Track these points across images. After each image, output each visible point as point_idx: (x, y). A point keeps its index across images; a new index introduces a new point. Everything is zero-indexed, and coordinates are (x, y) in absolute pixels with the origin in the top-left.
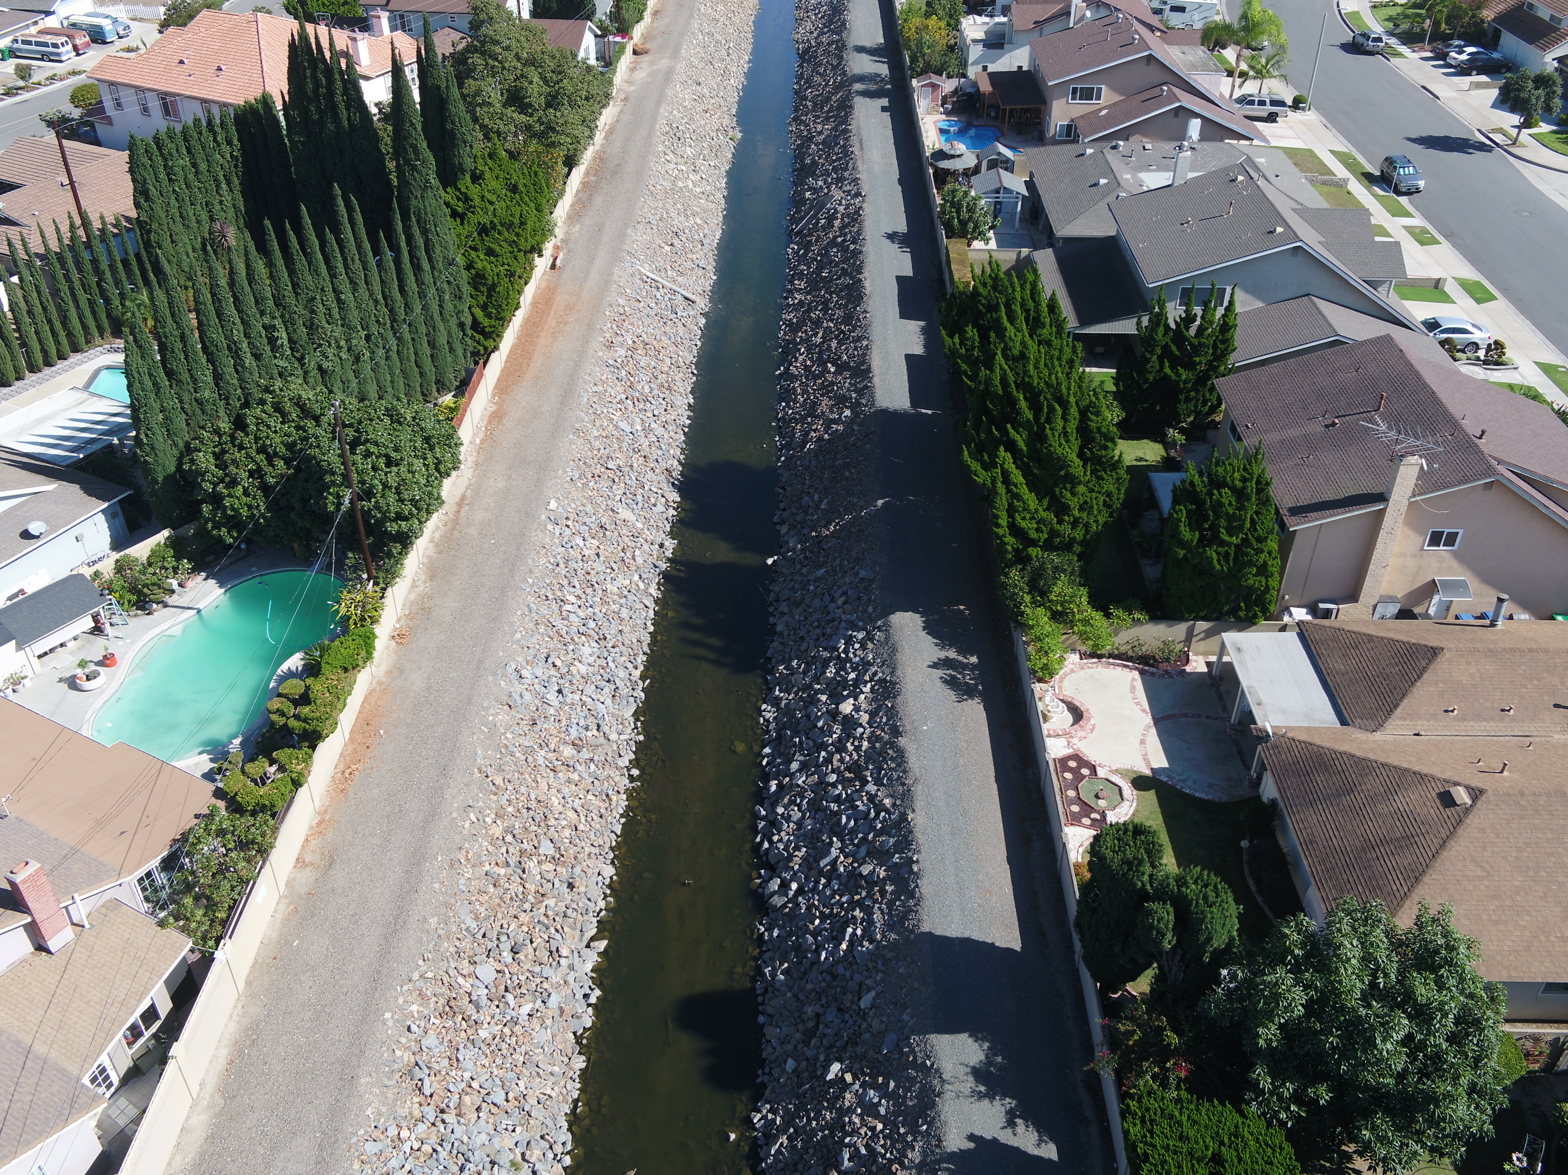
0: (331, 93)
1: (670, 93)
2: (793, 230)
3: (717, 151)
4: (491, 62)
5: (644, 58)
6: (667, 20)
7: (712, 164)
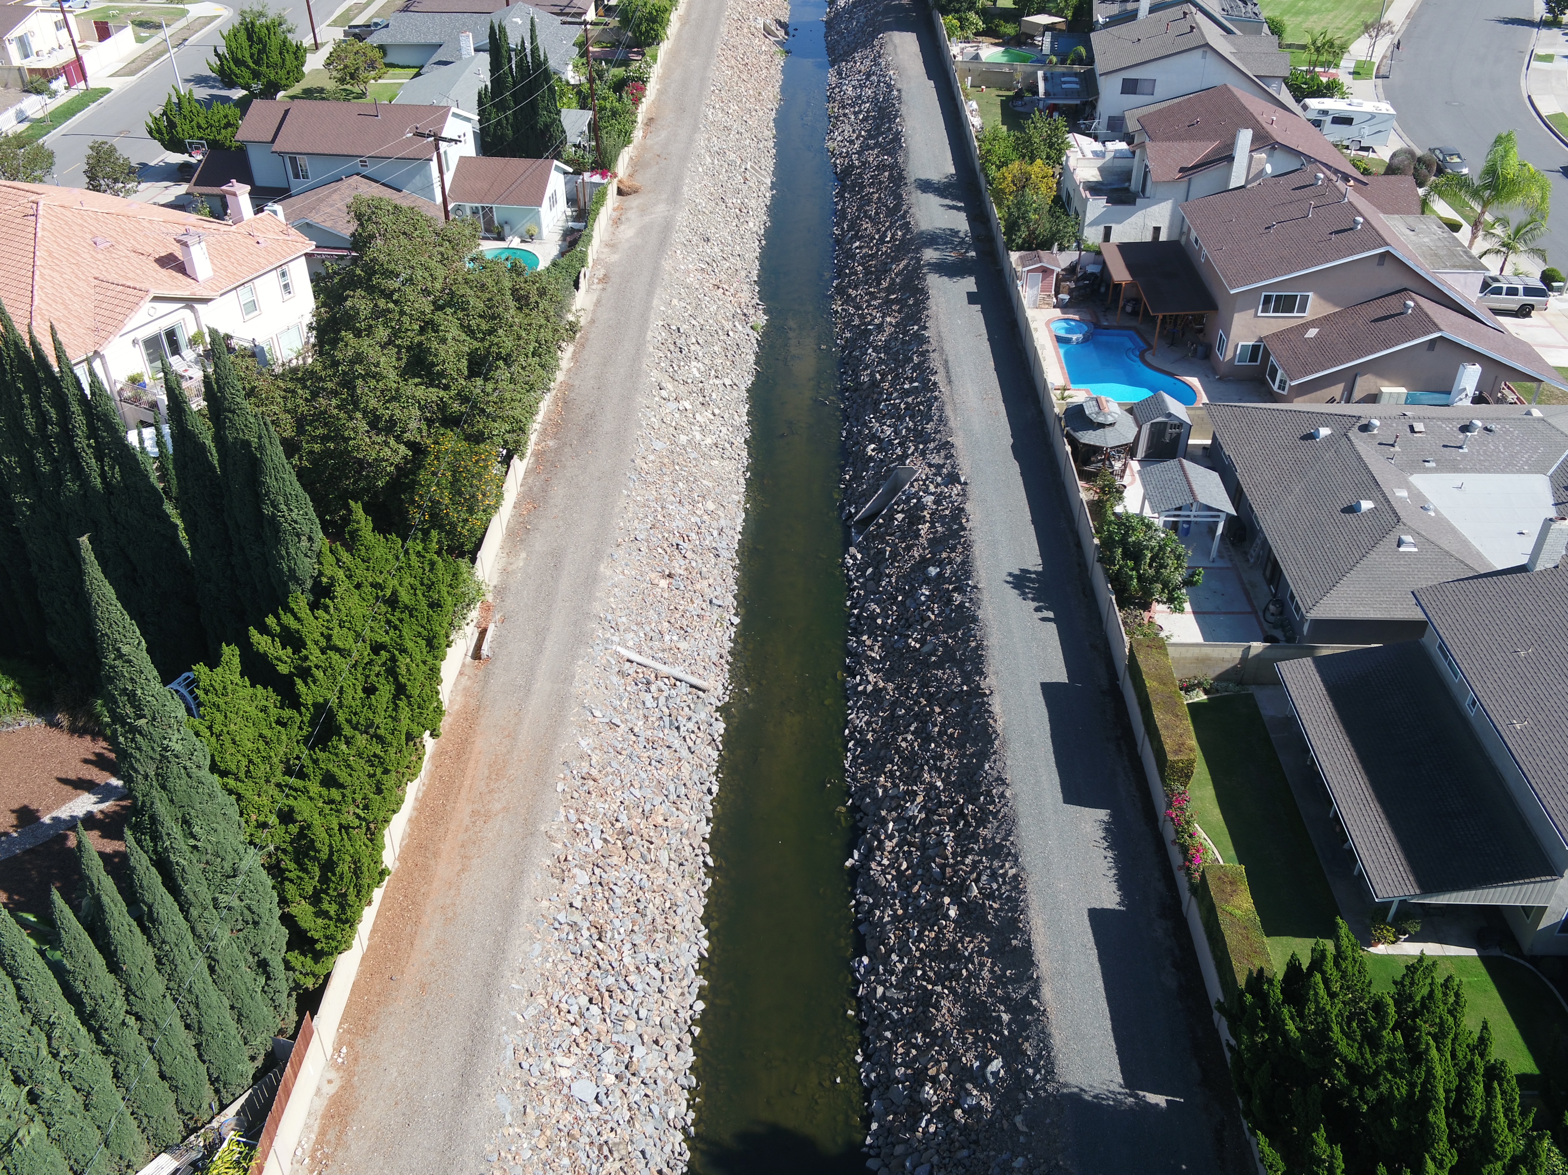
0: (67, 435)
1: (667, 265)
2: (851, 516)
3: (732, 352)
4: (382, 303)
5: (633, 201)
6: (664, 134)
7: (728, 382)
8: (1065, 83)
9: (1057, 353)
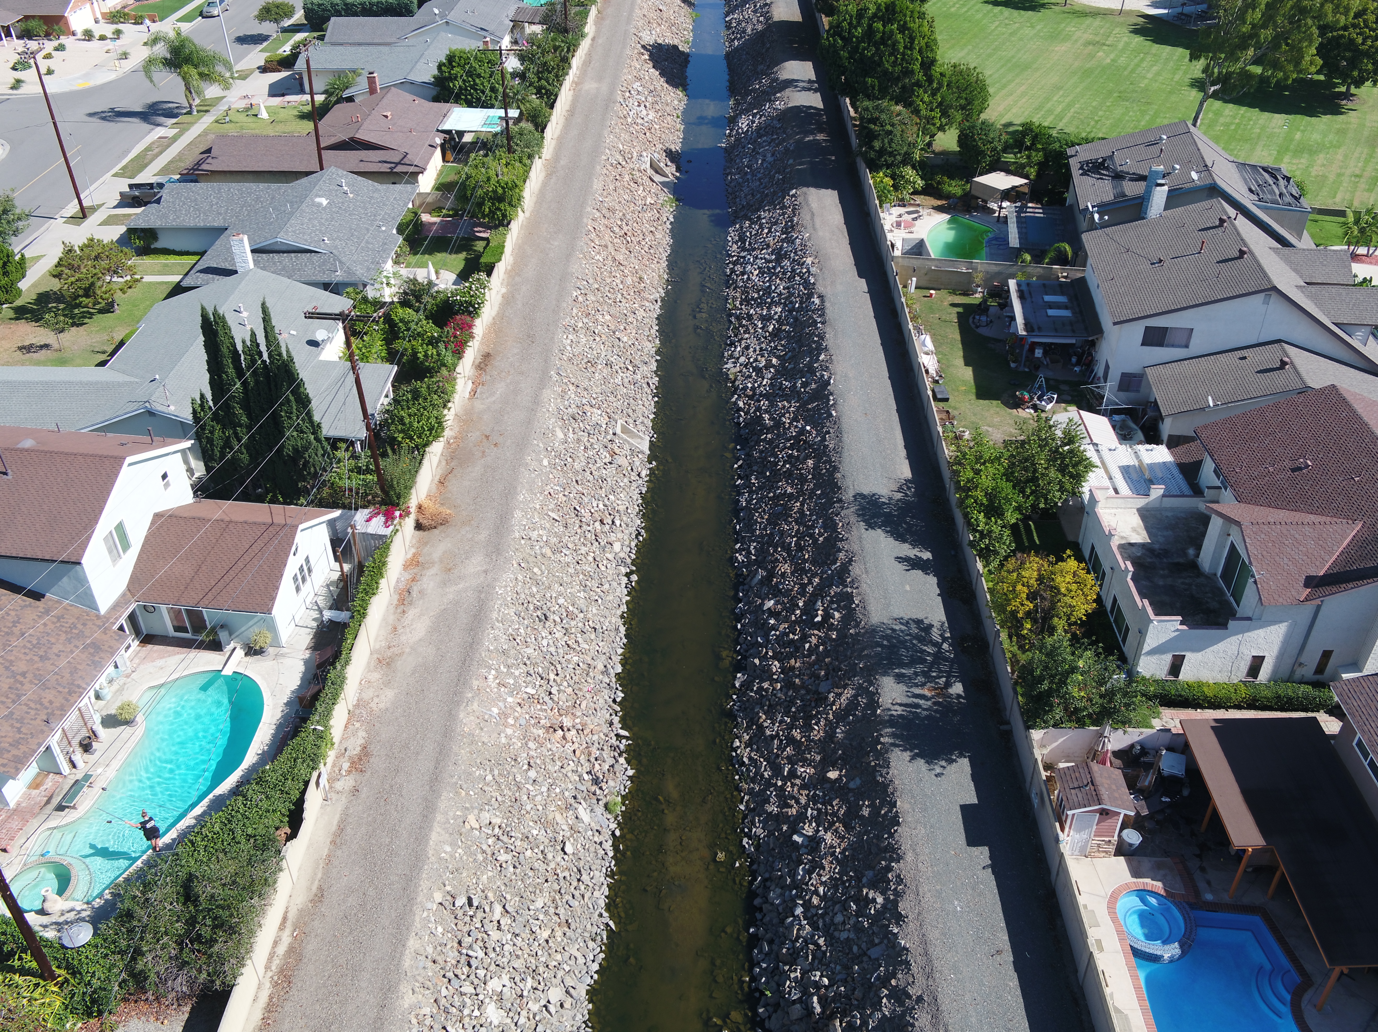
5: (438, 540)
8: (1052, 306)
9: (1134, 978)
